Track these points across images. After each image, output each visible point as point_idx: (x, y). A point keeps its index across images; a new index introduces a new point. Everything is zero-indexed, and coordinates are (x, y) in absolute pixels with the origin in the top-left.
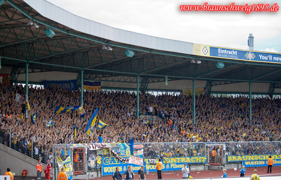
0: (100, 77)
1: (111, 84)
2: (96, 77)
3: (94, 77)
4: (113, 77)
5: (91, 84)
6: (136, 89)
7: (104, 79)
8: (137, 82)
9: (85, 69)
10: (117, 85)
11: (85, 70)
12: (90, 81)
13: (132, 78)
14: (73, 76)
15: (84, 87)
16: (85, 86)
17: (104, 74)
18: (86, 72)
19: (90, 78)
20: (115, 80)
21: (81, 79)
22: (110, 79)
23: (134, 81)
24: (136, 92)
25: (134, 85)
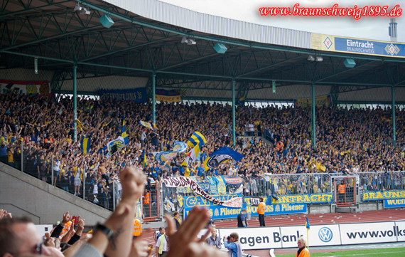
0: (178, 83)
1: (195, 92)
2: (174, 83)
3: (171, 82)
4: (198, 83)
5: (166, 93)
6: (230, 99)
7: (184, 85)
8: (231, 89)
9: (158, 72)
10: (204, 93)
11: (157, 74)
12: (165, 89)
13: (225, 83)
14: (140, 83)
15: (156, 97)
16: (158, 96)
17: (185, 79)
18: (159, 76)
19: (164, 84)
20: (201, 87)
21: (152, 86)
22: (194, 85)
23: (228, 87)
24: (230, 103)
25: (228, 94)
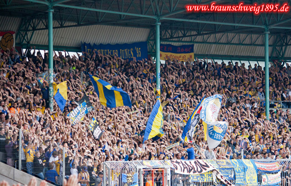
0: (191, 36)
1: (213, 49)
2: (184, 36)
3: (181, 35)
4: (218, 35)
5: (175, 50)
6: (262, 59)
7: (199, 38)
8: (264, 45)
9: (164, 18)
10: (226, 50)
11: (163, 22)
12: (173, 44)
13: (254, 36)
14: (138, 35)
15: (161, 55)
16: (164, 54)
17: (200, 30)
18: (165, 26)
19: (172, 37)
20: (221, 41)
21: (155, 40)
22: (212, 38)
23: (259, 42)
24: (262, 64)
25: (258, 51)
